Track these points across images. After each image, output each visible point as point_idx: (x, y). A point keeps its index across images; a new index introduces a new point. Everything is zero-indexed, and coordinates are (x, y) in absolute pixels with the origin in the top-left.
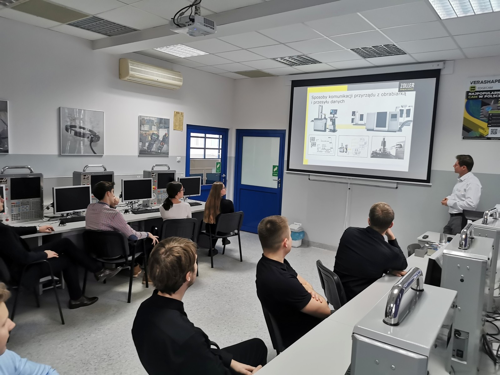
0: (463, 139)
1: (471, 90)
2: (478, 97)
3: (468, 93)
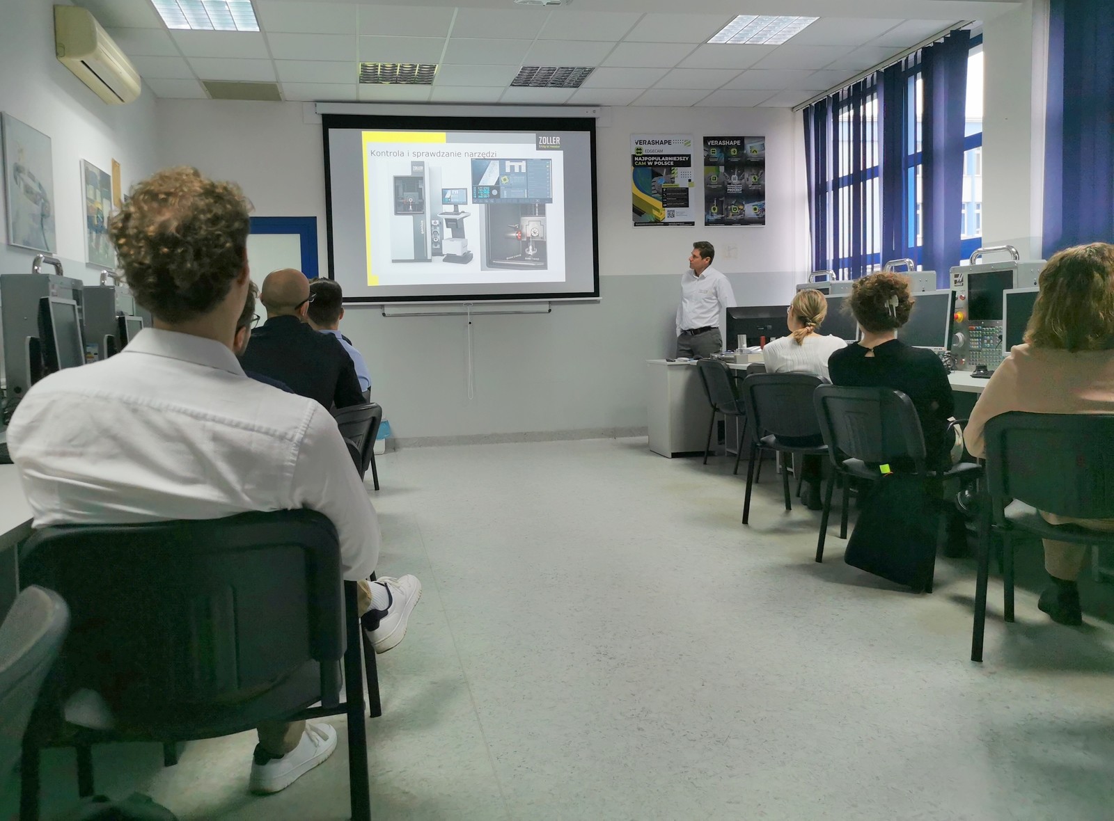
0: (635, 225)
1: (637, 153)
2: (647, 163)
3: (634, 156)
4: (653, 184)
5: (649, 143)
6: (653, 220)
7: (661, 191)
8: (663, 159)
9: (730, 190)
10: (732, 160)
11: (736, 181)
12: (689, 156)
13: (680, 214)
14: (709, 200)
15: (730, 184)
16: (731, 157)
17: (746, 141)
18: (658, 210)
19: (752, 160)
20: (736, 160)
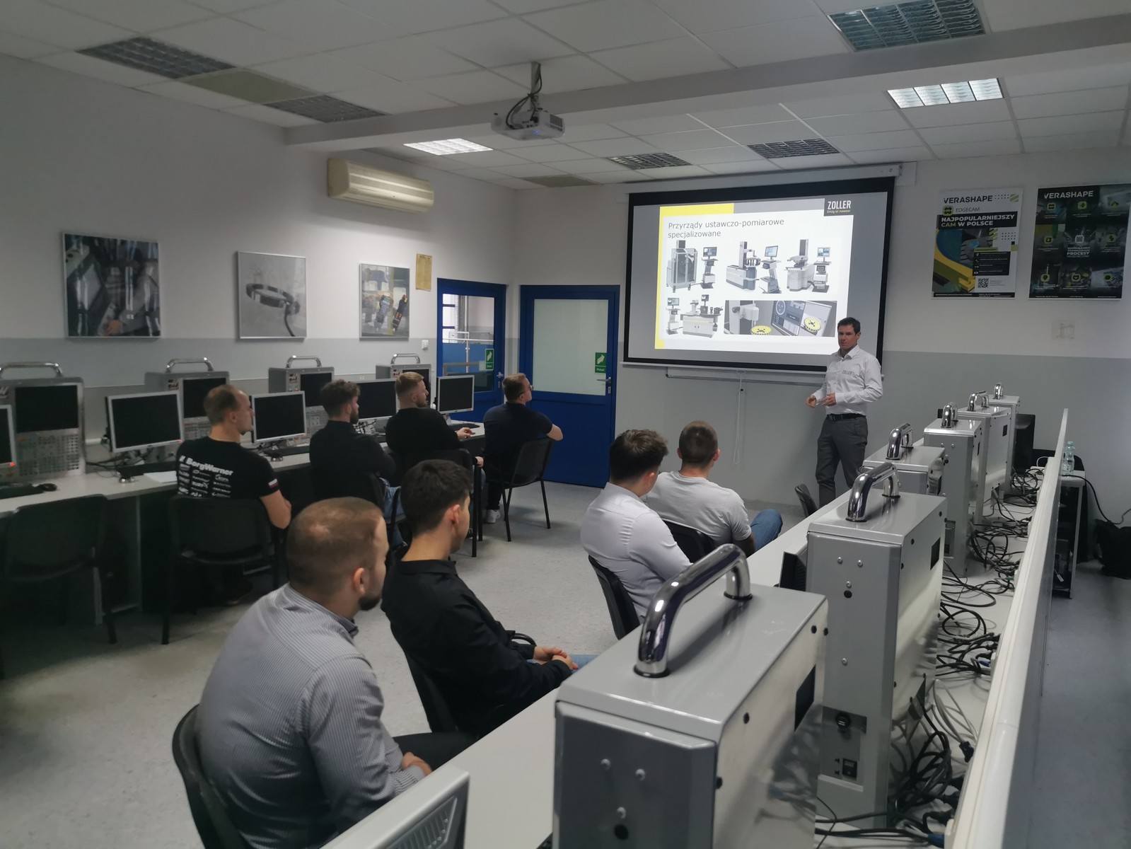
0: (935, 296)
1: (946, 213)
2: (957, 224)
3: (940, 217)
4: (962, 248)
5: (962, 200)
6: (958, 290)
7: (973, 256)
8: (979, 218)
9: (1072, 253)
10: (1078, 216)
11: (1082, 242)
12: (1015, 213)
13: (997, 283)
14: (1039, 266)
15: (1072, 246)
16: (1078, 212)
17: (1102, 191)
18: (966, 279)
19: (1109, 215)
20: (1085, 215)
